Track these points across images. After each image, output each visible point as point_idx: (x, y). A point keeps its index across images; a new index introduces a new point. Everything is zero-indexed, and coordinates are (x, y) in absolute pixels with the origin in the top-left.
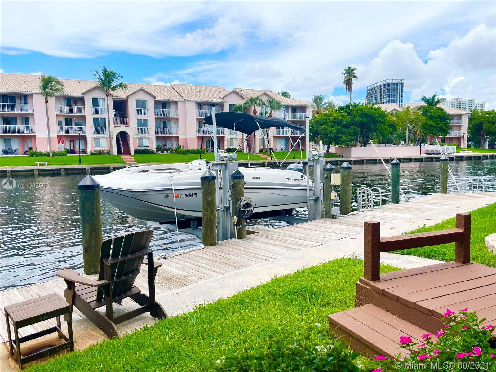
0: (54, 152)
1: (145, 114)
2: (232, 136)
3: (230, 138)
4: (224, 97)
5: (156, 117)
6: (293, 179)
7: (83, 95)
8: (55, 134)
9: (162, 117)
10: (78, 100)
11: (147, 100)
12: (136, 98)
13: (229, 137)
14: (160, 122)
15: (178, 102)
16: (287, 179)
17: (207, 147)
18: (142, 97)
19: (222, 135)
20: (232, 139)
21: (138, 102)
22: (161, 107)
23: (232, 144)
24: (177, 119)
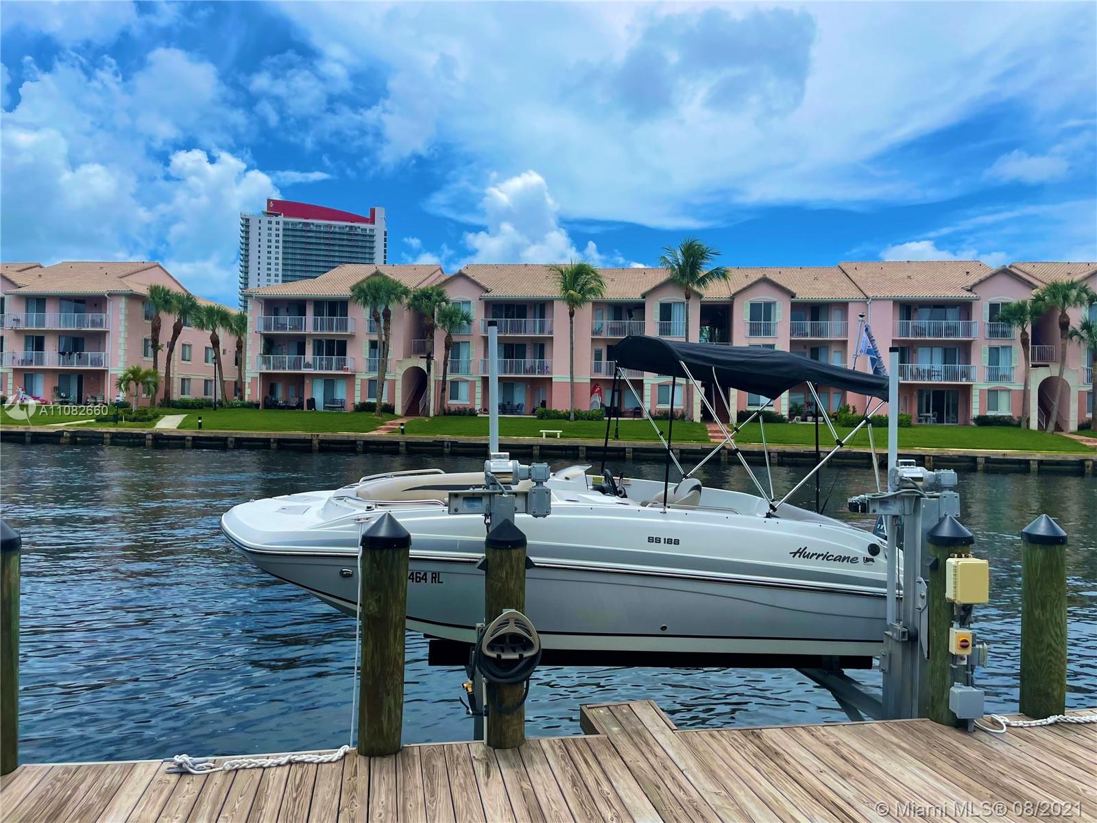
0: (578, 412)
1: (768, 332)
2: (993, 385)
3: (989, 391)
4: (975, 285)
5: (793, 339)
6: (826, 557)
7: (644, 297)
8: (585, 376)
9: (809, 338)
10: (635, 308)
11: (775, 303)
12: (751, 299)
13: (986, 387)
14: (804, 350)
15: (850, 305)
16: (801, 553)
17: (920, 411)
18: (763, 295)
19: (964, 382)
20: (993, 393)
21: (755, 308)
22: (808, 317)
23: (994, 405)
24: (845, 343)
